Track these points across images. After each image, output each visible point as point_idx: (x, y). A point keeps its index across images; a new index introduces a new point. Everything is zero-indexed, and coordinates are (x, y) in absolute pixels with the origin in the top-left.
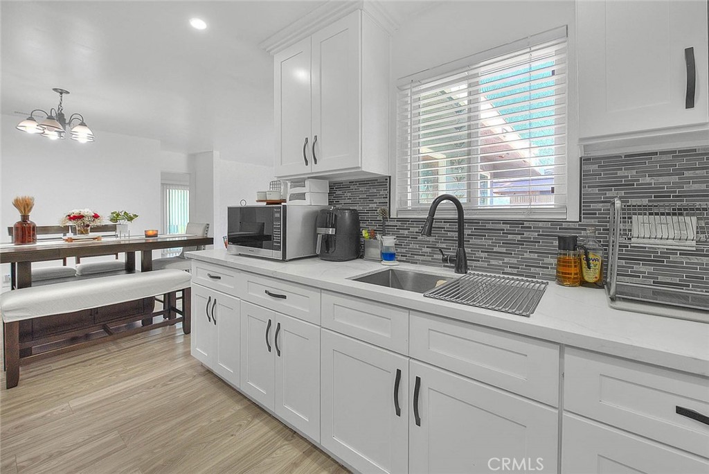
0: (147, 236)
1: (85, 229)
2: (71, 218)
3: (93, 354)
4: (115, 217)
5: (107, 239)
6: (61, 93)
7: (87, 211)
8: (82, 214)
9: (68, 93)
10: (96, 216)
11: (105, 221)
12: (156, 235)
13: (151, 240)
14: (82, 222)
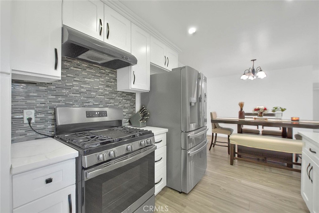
0: (292, 120)
1: (261, 114)
2: (256, 110)
4: (275, 109)
5: (271, 119)
6: (254, 61)
7: (262, 107)
8: (259, 108)
9: (256, 60)
10: (265, 109)
11: (270, 112)
12: (298, 120)
13: (295, 123)
14: (260, 112)
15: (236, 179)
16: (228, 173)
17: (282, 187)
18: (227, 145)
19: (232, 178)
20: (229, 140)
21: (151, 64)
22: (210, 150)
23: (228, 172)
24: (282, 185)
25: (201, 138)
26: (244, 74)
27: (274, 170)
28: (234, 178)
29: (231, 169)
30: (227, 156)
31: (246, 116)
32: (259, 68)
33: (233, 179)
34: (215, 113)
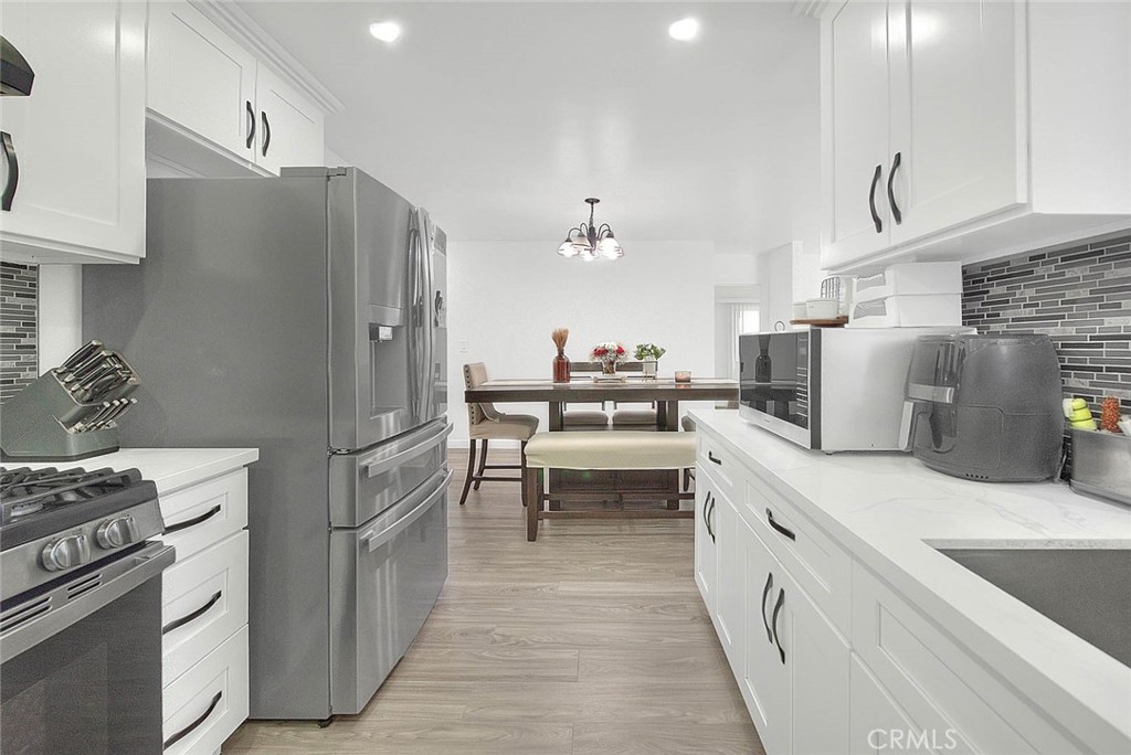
0: (677, 380)
1: (611, 367)
2: (601, 352)
3: (605, 529)
4: (642, 351)
5: (632, 380)
6: (592, 204)
7: (612, 345)
8: (606, 347)
9: (598, 201)
10: (620, 351)
11: (631, 358)
13: (682, 386)
14: (608, 359)
15: (541, 587)
16: (521, 573)
17: (657, 570)
18: (518, 473)
19: (531, 584)
20: (524, 456)
21: (151, 117)
22: (462, 502)
23: (522, 570)
24: (656, 565)
25: (423, 466)
26: (568, 240)
27: (641, 527)
28: (536, 584)
29: (527, 557)
30: (519, 511)
31: (572, 374)
32: (605, 227)
33: (535, 589)
34: (481, 368)
